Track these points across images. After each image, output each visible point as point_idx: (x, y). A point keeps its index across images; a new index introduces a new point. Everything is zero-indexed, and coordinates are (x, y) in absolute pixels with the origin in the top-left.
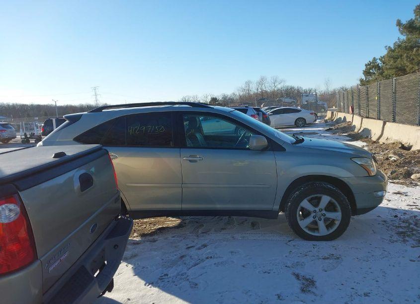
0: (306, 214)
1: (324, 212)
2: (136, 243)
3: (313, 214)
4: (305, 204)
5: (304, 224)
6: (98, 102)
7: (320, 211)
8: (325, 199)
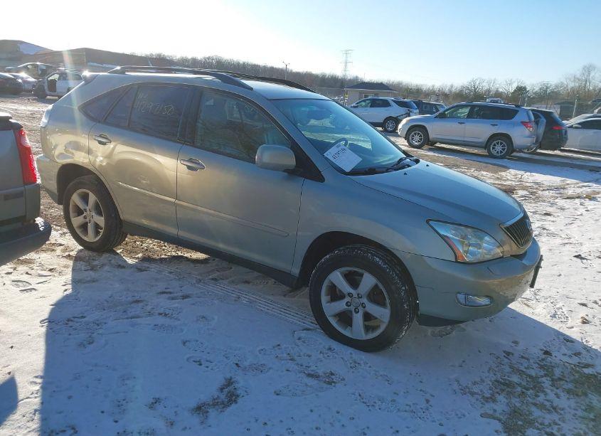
0: (335, 295)
1: (365, 300)
2: (123, 266)
3: (347, 299)
4: (337, 277)
5: (331, 309)
6: (347, 73)
7: (359, 298)
8: (368, 281)
